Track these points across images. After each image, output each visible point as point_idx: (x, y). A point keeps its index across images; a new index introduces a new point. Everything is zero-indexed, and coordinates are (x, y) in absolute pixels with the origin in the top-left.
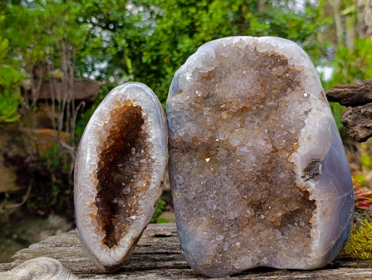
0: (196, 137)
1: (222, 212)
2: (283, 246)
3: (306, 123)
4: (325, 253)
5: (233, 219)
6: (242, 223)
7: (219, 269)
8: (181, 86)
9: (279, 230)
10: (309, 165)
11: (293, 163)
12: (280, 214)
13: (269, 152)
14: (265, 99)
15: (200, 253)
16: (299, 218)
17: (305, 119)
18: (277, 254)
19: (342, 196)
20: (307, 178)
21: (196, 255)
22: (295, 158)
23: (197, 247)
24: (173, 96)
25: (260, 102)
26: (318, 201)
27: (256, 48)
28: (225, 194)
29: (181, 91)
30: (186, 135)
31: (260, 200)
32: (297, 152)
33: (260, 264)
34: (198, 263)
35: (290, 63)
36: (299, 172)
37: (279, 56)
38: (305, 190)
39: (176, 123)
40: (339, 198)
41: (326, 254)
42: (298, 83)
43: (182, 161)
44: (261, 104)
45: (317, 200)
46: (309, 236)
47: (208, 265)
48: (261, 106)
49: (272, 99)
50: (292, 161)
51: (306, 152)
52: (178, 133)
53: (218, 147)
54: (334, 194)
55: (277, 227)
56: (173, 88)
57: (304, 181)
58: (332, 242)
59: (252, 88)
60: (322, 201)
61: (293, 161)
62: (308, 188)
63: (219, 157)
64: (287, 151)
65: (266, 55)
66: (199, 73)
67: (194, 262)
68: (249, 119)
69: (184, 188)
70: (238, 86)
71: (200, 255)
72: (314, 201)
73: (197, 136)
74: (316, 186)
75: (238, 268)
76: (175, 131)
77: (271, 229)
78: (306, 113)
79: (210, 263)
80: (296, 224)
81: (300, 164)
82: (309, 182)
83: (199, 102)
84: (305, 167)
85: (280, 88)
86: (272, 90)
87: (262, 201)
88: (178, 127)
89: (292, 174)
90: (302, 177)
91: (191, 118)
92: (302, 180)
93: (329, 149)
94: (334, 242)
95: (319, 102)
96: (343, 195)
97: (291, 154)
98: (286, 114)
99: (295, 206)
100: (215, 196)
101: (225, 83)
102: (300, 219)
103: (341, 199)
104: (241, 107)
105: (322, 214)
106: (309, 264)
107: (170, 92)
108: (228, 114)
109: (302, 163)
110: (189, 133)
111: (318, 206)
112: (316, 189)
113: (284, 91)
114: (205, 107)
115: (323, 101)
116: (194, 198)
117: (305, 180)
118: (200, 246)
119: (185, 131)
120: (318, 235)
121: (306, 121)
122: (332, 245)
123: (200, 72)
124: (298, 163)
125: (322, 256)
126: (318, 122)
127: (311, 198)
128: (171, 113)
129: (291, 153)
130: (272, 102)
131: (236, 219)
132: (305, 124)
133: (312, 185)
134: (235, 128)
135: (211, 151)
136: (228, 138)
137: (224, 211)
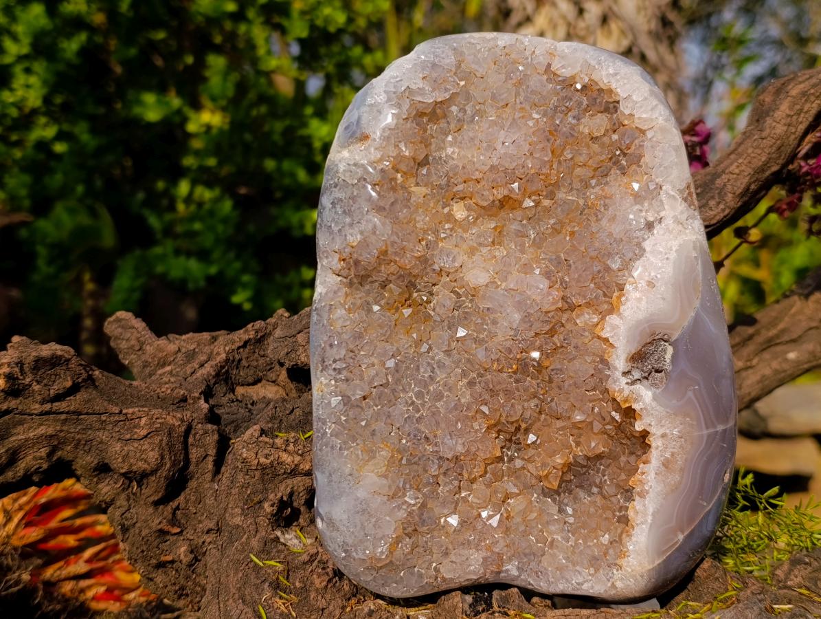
0: (386, 251)
1: (427, 438)
2: (560, 539)
3: (648, 249)
4: (657, 562)
5: (450, 456)
6: (469, 470)
7: (402, 574)
8: (365, 126)
9: (554, 500)
10: (644, 346)
11: (607, 339)
12: (559, 460)
13: (553, 308)
14: (557, 185)
15: (363, 527)
16: (604, 476)
17: (644, 240)
18: (542, 556)
19: (712, 430)
20: (636, 377)
21: (353, 533)
22: (614, 327)
23: (358, 512)
24: (345, 147)
25: (544, 193)
26: (654, 435)
27: (549, 65)
28: (439, 396)
29: (365, 137)
30: (364, 244)
31: (517, 421)
32: (619, 315)
33: (502, 575)
34: (354, 554)
35: (625, 109)
36: (620, 361)
37: (600, 90)
38: (627, 405)
39: (344, 212)
40: (705, 432)
41: (659, 565)
42: (637, 160)
43: (347, 307)
44: (546, 197)
45: (652, 430)
46: (625, 520)
47: (380, 560)
48: (546, 203)
49: (572, 189)
50: (605, 334)
51: (641, 315)
52: (346, 236)
53: (434, 285)
54: (695, 423)
55: (546, 493)
56: (346, 128)
57: (627, 383)
58: (676, 536)
59: (531, 154)
60: (664, 436)
61: (607, 335)
62: (636, 400)
63: (434, 310)
64: (596, 311)
65: (568, 83)
66: (412, 102)
67: (346, 551)
68: (515, 226)
69: (345, 368)
70: (499, 146)
71: (363, 533)
72: (645, 434)
73: (391, 250)
74: (655, 398)
75: (447, 576)
76: (340, 231)
77: (535, 495)
78: (650, 226)
79: (384, 557)
80: (595, 490)
81: (625, 341)
82: (638, 386)
83: (405, 170)
84: (633, 352)
85: (595, 166)
86: (574, 169)
87: (524, 426)
88: (348, 220)
89: (600, 366)
90: (624, 374)
91: (382, 204)
92: (624, 380)
93: (693, 314)
94: (681, 537)
95: (681, 206)
96: (715, 427)
97: (603, 319)
98: (604, 222)
99: (596, 445)
100: (414, 399)
101: (471, 134)
102: (606, 478)
103: (709, 436)
104: (500, 197)
105: (661, 466)
106: (619, 584)
107: (339, 137)
108: (469, 209)
109: (628, 341)
110: (373, 239)
111: (653, 445)
112: (654, 404)
113: (601, 173)
114: (417, 184)
115: (690, 206)
116: (364, 398)
117: (630, 381)
118: (364, 510)
119: (362, 233)
120: (645, 515)
121: (647, 245)
122: (677, 542)
123: (415, 99)
124: (619, 339)
125: (651, 567)
126: (674, 249)
127: (639, 426)
128: (335, 187)
129: (603, 316)
130: (572, 195)
131: (457, 458)
132: (644, 250)
133: (645, 396)
134: (480, 244)
135: (416, 292)
136: (461, 266)
137: (431, 436)
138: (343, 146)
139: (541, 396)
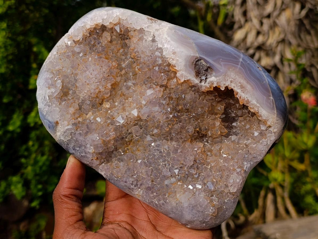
0: (104, 141)
1: (181, 167)
2: (246, 141)
3: (161, 46)
4: (276, 112)
5: (192, 163)
6: (202, 159)
7: (225, 207)
8: (53, 120)
9: (231, 135)
10: (195, 69)
11: (185, 81)
12: (218, 123)
13: (162, 93)
14: (119, 65)
15: (199, 211)
16: (233, 112)
17: (157, 46)
18: (249, 152)
19: (240, 63)
20: (204, 79)
21: (198, 216)
22: (182, 75)
23: (192, 210)
24: (56, 132)
25: (119, 71)
26: (229, 85)
27: (74, 41)
28: (168, 154)
29: (57, 123)
30: (96, 147)
31: (195, 131)
32: (178, 71)
33: (247, 170)
34: (207, 220)
35: (106, 24)
36: (196, 81)
37: (95, 28)
38: (212, 88)
39: (79, 147)
40: (239, 66)
41: (277, 112)
42: (127, 31)
43: (115, 167)
44: (121, 71)
45: (227, 85)
46: (253, 114)
47: (214, 213)
48: (123, 72)
49: (124, 60)
50: (182, 81)
51: (183, 63)
52: (88, 152)
53: (128, 130)
54: (233, 68)
55: (227, 136)
56: (49, 128)
57: (205, 83)
58: (270, 99)
59: (102, 67)
60: (231, 82)
61: (183, 79)
62: (213, 84)
63: (137, 136)
64: (172, 78)
65: (85, 38)
66: (56, 98)
67: (204, 223)
68: (124, 88)
69: (137, 182)
70: (91, 76)
71: (201, 213)
72: (227, 88)
73: (104, 139)
74: (216, 77)
75: (235, 191)
76: (85, 153)
77: (226, 141)
78: (154, 41)
79: (214, 210)
81: (189, 75)
82: (208, 80)
83: (78, 116)
84: (194, 74)
85: (120, 47)
86: (117, 55)
87: (198, 129)
88: (83, 148)
89: (193, 89)
90: (201, 82)
91: (85, 131)
92: (203, 84)
93: (194, 45)
94: (272, 98)
95: (154, 25)
96: (239, 62)
97: (176, 78)
98: (142, 56)
99: (220, 108)
100: (164, 163)
101: (81, 84)
102: (234, 111)
103: (241, 66)
104: (110, 87)
105: (242, 89)
106: (275, 130)
107: (51, 132)
108: (108, 101)
109: (190, 74)
110: (96, 143)
111: (232, 87)
112: (218, 78)
113: (125, 46)
114: (87, 114)
115: (155, 22)
116: (153, 181)
117: (204, 82)
118: (193, 207)
119: (91, 145)
120: (256, 106)
121: (160, 46)
122: (273, 100)
123: (54, 96)
124: (187, 77)
125: (276, 115)
126: (167, 37)
127: (223, 89)
128: (68, 145)
129: (175, 76)
130: (126, 61)
131: (195, 161)
132: (161, 48)
133: (213, 80)
134: (123, 105)
135: (126, 139)
136: (127, 116)
137: (181, 165)
138: (55, 133)
139: (191, 117)
